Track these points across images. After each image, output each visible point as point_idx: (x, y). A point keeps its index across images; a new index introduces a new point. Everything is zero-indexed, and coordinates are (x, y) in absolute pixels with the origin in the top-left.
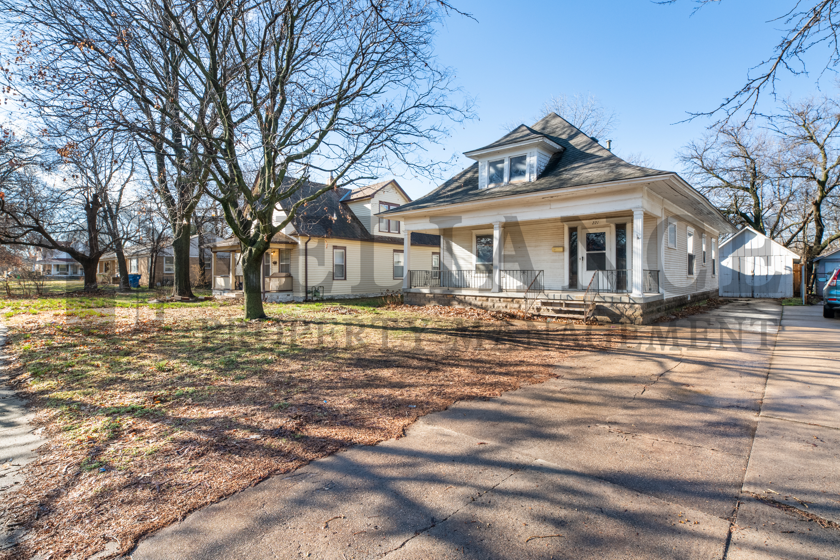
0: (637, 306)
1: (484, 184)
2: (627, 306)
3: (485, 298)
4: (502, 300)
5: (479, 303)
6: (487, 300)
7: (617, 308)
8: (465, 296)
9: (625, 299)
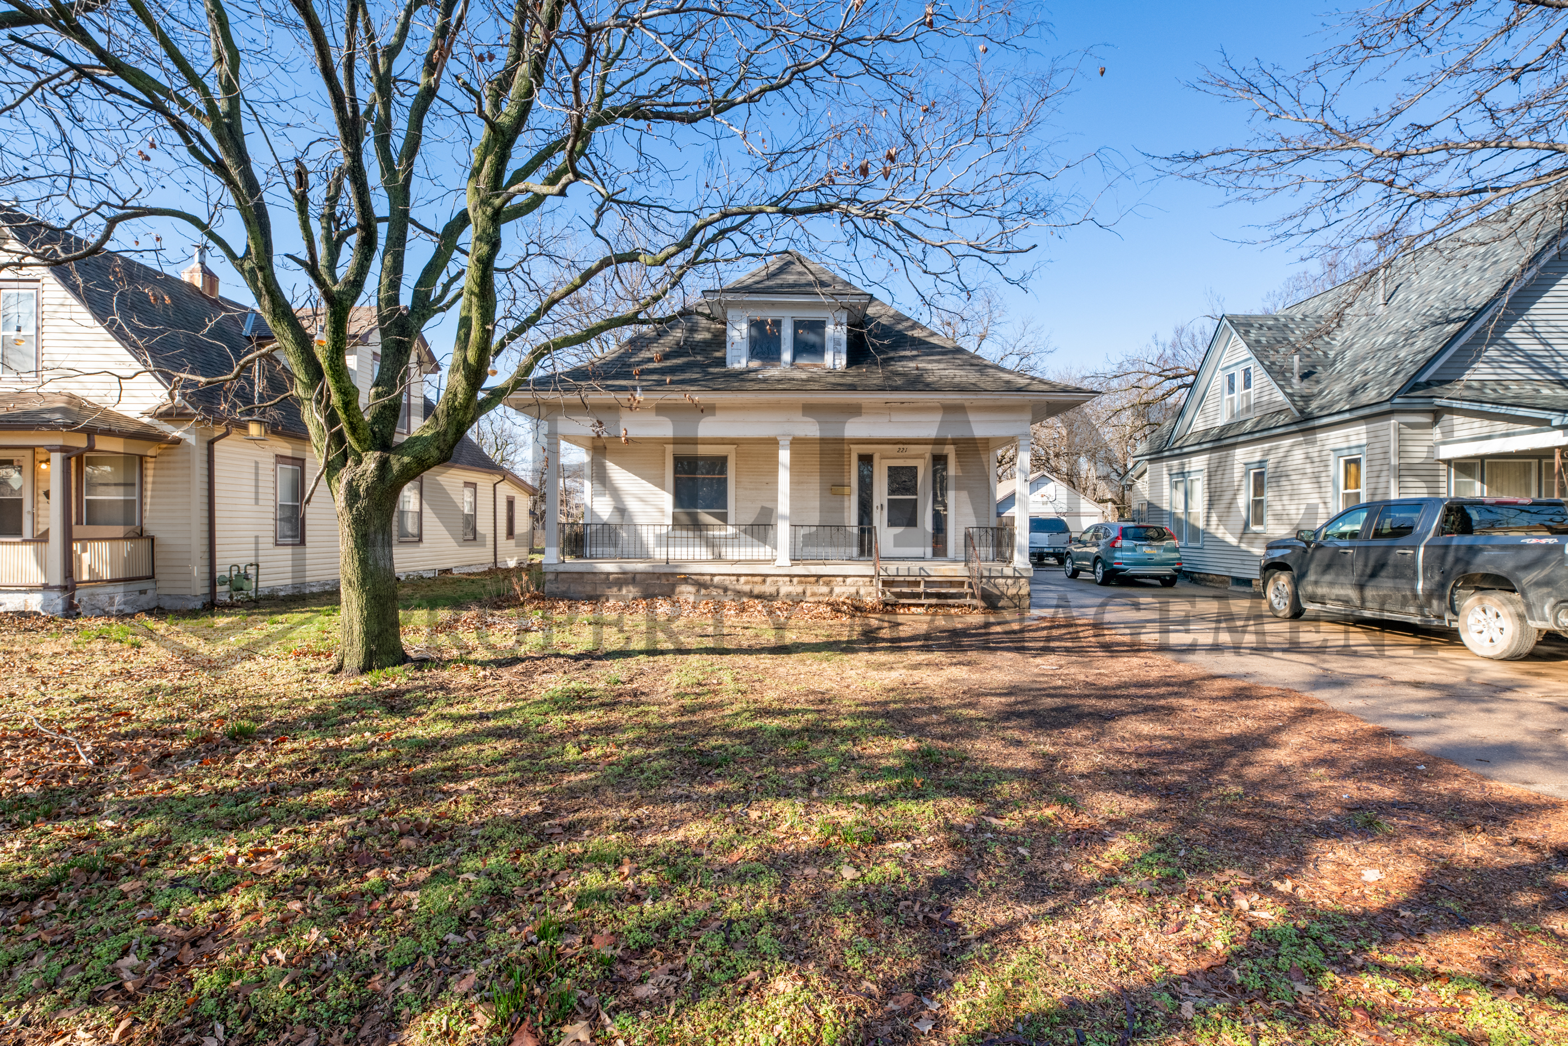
0: (1023, 581)
1: (739, 360)
2: (1010, 581)
3: (759, 579)
4: (795, 580)
5: (747, 588)
6: (764, 581)
7: (995, 585)
8: (713, 575)
9: (1008, 571)
